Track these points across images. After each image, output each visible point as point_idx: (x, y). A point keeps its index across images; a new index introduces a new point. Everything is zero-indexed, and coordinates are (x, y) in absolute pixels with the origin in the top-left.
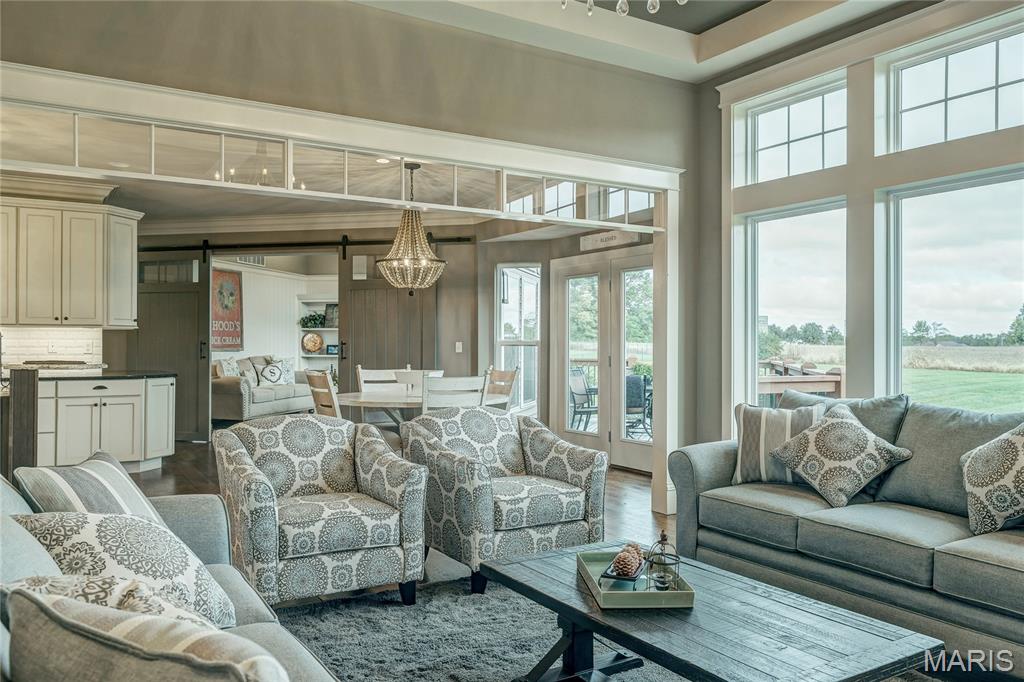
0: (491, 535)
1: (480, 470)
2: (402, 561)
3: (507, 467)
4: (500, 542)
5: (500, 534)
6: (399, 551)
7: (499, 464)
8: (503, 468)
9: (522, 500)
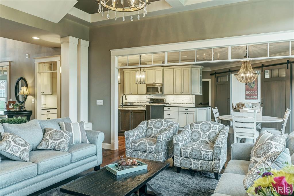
0: (178, 157)
1: (176, 138)
2: (156, 157)
3: (209, 141)
4: (181, 160)
5: (182, 158)
6: (155, 155)
7: (207, 140)
8: (208, 141)
9: (188, 149)
